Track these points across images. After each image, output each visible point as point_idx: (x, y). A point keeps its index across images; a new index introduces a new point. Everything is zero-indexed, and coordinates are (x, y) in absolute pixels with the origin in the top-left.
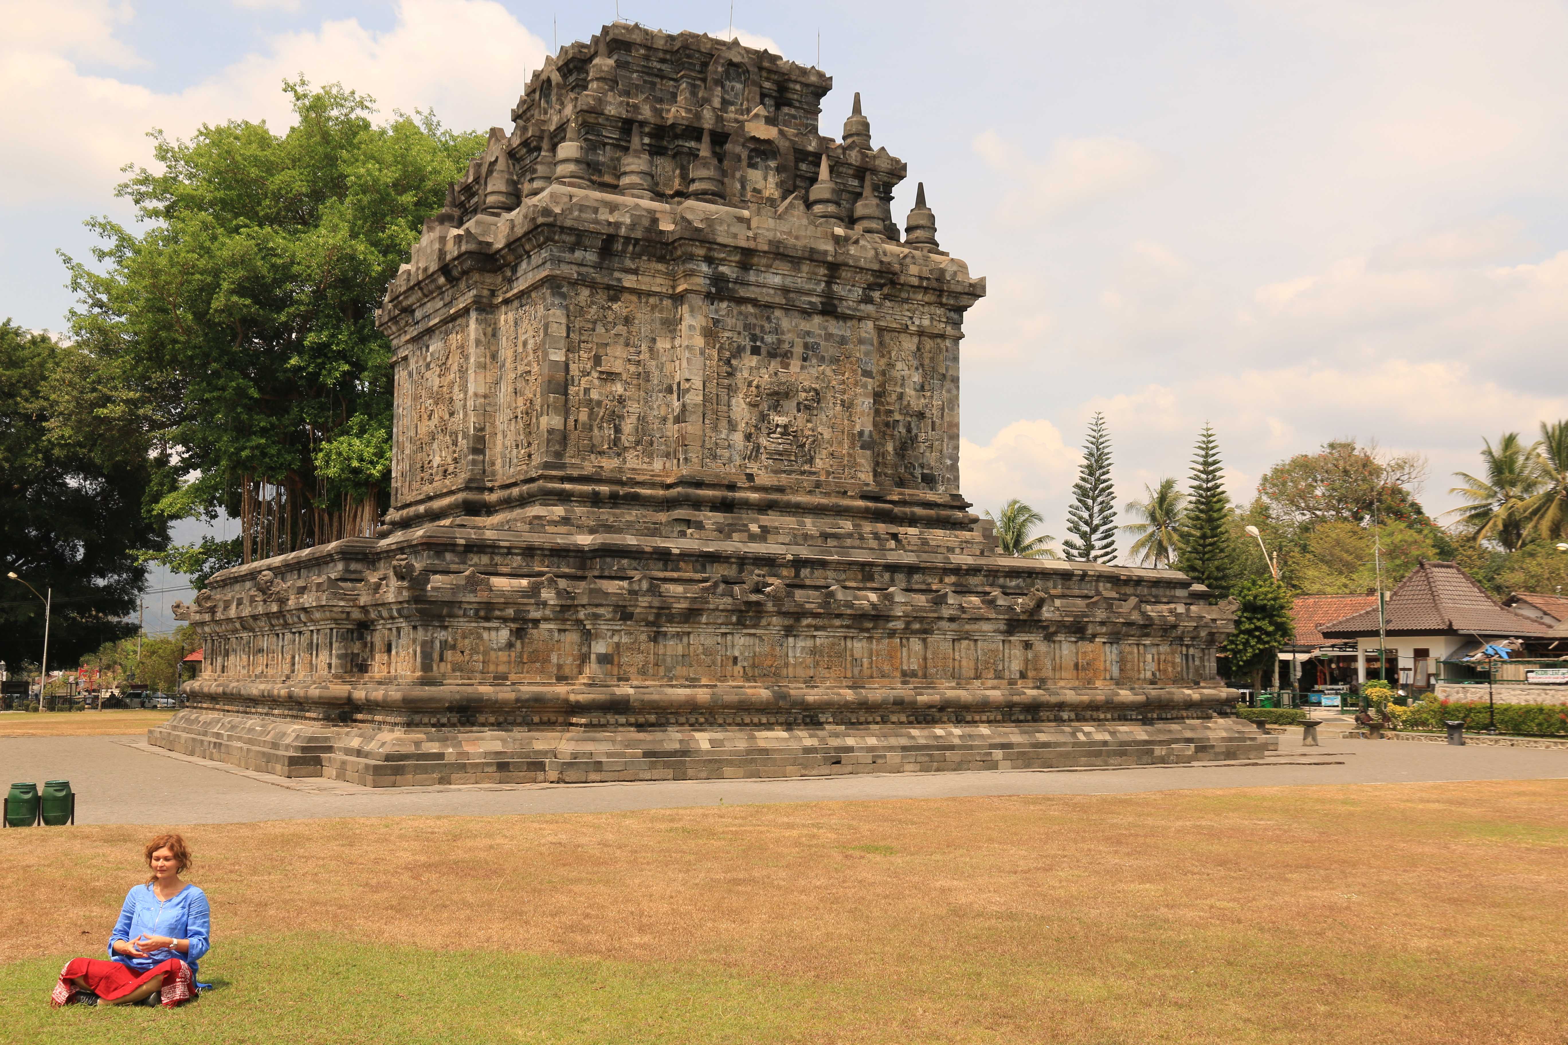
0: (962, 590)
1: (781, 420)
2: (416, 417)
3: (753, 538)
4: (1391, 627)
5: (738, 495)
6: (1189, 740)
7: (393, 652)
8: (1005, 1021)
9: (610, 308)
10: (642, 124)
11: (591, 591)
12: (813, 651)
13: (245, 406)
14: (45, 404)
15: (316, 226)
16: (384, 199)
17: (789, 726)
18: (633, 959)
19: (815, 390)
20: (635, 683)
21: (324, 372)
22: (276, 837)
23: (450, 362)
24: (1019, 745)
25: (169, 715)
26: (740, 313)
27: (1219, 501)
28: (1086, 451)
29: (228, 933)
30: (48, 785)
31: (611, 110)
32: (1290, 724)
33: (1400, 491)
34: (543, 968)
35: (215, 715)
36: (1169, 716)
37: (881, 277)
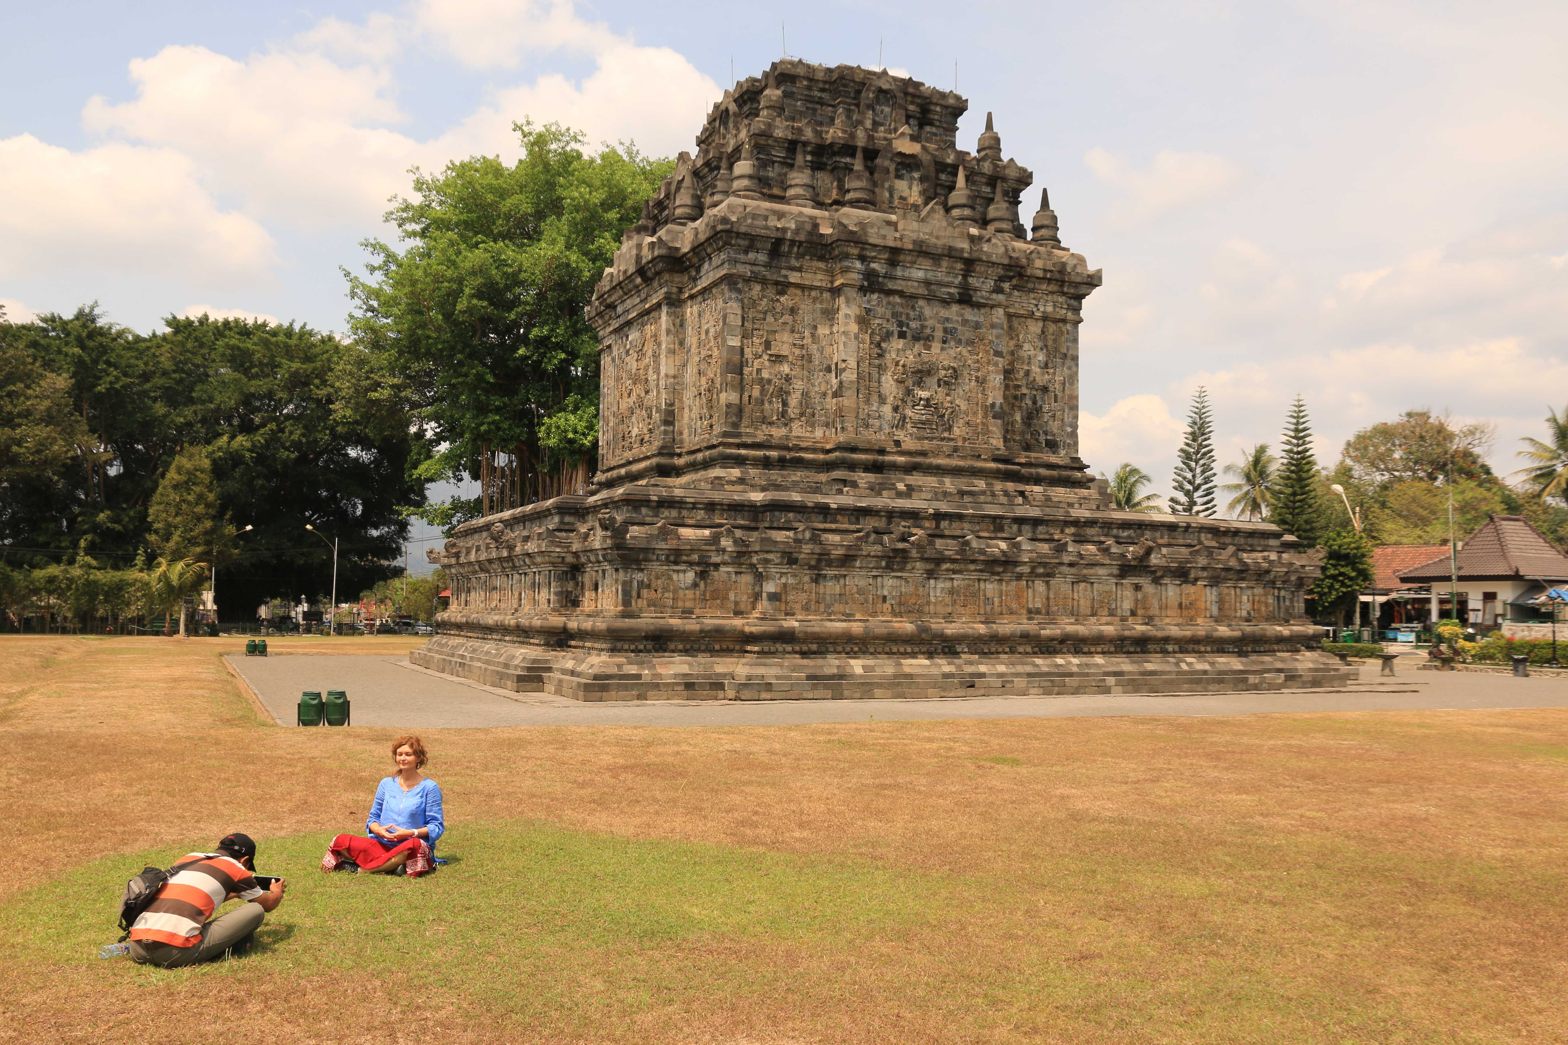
0: (1080, 540)
1: (924, 394)
2: (618, 395)
3: (899, 495)
4: (1462, 573)
5: (888, 458)
6: (1280, 671)
7: (600, 590)
8: (1117, 913)
9: (778, 300)
10: (805, 144)
11: (763, 540)
12: (951, 592)
13: (483, 389)
14: (331, 390)
15: (539, 240)
16: (593, 216)
17: (930, 655)
18: (794, 850)
19: (954, 368)
20: (800, 617)
21: (545, 360)
22: (504, 740)
23: (645, 349)
24: (1129, 673)
25: (425, 640)
26: (889, 303)
27: (1308, 463)
28: (1190, 420)
29: (462, 818)
30: (330, 693)
31: (779, 133)
32: (1369, 657)
33: (1471, 454)
34: (716, 857)
35: (460, 640)
36: (1262, 649)
37: (1011, 271)
